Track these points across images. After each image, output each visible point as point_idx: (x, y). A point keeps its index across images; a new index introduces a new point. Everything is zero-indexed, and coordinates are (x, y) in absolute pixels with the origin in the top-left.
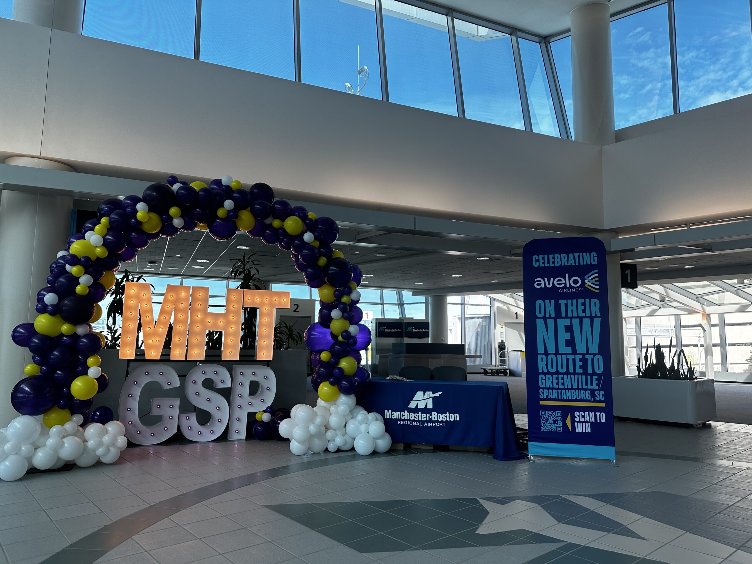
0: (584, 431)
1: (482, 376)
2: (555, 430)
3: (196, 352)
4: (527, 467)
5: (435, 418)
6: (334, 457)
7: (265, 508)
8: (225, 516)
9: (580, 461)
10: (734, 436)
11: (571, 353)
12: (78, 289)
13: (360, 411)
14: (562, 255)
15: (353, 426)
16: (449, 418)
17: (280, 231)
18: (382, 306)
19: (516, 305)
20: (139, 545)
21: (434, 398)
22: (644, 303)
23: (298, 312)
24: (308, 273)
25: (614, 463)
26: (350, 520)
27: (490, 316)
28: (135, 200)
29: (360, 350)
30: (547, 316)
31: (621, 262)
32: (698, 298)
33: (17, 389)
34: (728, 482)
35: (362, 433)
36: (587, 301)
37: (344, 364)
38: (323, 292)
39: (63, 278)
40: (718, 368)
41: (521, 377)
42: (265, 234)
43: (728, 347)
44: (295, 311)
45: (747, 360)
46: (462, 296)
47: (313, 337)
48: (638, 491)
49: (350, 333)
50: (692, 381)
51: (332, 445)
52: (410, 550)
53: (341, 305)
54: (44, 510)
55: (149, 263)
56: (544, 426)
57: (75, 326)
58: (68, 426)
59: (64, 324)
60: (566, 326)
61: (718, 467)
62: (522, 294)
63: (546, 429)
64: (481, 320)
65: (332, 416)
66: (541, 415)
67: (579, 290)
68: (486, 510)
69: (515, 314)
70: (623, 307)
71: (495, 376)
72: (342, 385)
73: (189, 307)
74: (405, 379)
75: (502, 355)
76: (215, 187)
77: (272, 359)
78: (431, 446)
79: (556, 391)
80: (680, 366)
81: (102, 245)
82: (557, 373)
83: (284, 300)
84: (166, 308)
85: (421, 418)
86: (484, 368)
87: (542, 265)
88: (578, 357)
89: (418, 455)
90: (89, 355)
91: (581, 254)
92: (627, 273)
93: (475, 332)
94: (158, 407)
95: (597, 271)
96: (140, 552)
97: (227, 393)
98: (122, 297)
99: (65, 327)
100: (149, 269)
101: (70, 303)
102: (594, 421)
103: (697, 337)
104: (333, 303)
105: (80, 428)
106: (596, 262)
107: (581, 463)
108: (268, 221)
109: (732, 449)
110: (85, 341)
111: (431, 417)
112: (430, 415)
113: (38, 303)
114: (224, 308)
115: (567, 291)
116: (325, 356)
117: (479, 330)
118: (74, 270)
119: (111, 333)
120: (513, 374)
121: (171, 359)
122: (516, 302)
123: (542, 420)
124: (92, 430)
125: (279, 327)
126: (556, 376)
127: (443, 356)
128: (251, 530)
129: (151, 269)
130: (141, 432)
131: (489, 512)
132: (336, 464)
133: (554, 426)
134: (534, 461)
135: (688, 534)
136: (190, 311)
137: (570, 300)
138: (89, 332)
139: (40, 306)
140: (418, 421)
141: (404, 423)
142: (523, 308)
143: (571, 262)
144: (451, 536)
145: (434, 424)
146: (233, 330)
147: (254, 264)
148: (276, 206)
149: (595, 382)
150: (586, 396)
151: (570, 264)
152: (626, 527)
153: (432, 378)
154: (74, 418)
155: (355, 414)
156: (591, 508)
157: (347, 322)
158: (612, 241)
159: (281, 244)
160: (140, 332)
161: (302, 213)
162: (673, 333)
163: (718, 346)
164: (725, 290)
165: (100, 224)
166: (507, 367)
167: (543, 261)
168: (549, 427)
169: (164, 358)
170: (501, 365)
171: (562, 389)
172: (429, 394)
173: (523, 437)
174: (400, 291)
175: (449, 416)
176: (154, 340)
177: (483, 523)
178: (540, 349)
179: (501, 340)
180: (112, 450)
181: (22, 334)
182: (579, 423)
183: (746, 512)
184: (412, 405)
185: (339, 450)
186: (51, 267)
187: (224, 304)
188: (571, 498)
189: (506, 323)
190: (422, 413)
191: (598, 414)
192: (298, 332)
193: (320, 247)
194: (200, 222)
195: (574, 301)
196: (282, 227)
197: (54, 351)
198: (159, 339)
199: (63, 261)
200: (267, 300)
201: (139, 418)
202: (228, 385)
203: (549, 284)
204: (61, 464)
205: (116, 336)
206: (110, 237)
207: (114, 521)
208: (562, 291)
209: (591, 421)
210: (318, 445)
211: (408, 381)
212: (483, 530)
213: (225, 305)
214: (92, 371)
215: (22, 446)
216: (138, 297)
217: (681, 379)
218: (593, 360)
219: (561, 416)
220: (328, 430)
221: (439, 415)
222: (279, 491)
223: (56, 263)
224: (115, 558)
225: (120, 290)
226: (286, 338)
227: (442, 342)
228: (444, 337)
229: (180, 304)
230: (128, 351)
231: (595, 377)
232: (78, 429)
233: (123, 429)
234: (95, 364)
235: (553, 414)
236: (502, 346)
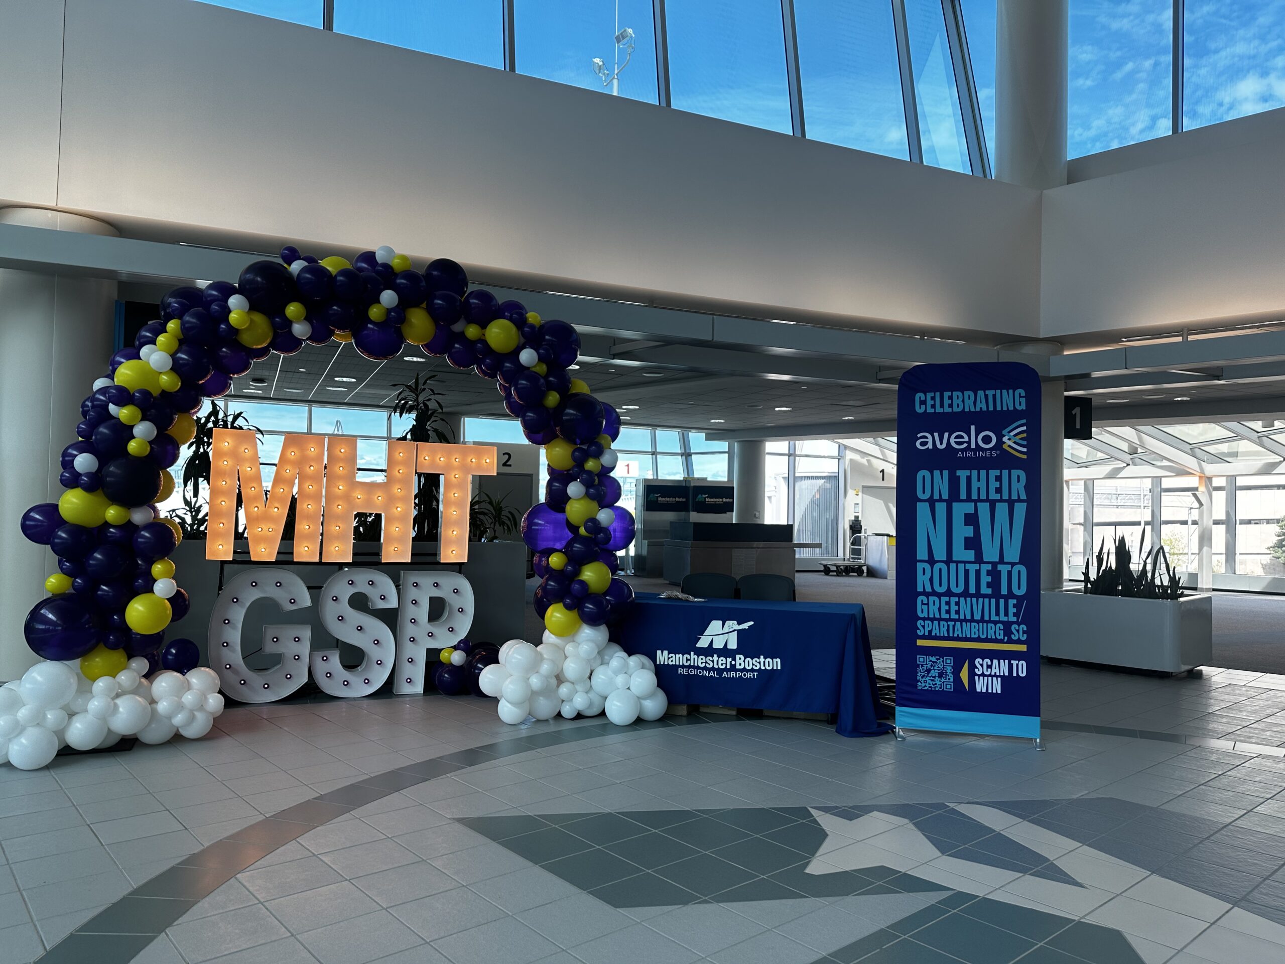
0: (990, 691)
1: (821, 577)
2: (941, 688)
3: (337, 549)
4: (891, 749)
5: (740, 664)
6: (572, 729)
7: (456, 824)
8: (391, 838)
9: (982, 740)
10: (1240, 695)
11: (974, 560)
12: (131, 447)
13: (615, 653)
14: (965, 392)
15: (603, 677)
16: (764, 665)
17: (479, 345)
18: (654, 456)
19: (882, 458)
20: (249, 891)
21: (739, 631)
22: (1100, 455)
23: (510, 466)
24: (528, 420)
25: (1038, 744)
26: (598, 847)
27: (837, 475)
28: (226, 291)
29: (616, 551)
30: (934, 498)
31: (1066, 394)
32: (1193, 449)
33: (35, 615)
34: (1225, 780)
35: (618, 689)
36: (1005, 473)
37: (589, 574)
38: (554, 453)
39: (106, 428)
40: (1219, 562)
41: (886, 578)
42: (453, 350)
43: (1238, 525)
44: (505, 464)
45: (1268, 548)
46: (791, 442)
47: (537, 527)
48: (1075, 797)
49: (599, 523)
50: (1175, 601)
51: (568, 707)
52: (695, 903)
53: (584, 475)
54: (89, 825)
55: (252, 381)
56: (923, 682)
57: (129, 509)
58: (124, 677)
59: (109, 506)
60: (967, 516)
61: (1209, 752)
62: (895, 439)
63: (925, 686)
64: (822, 481)
65: (568, 660)
66: (918, 663)
67: (991, 454)
68: (823, 829)
69: (881, 472)
70: (1065, 461)
71: (842, 576)
72: (586, 609)
73: (324, 472)
74: (691, 598)
75: (856, 542)
76: (364, 265)
77: (466, 561)
78: (733, 710)
79: (945, 623)
80: (1157, 574)
81: (171, 369)
82: (949, 593)
83: (486, 460)
84: (284, 473)
85: (718, 664)
86: (824, 563)
87: (930, 410)
88: (985, 568)
89: (712, 725)
90: (154, 559)
91: (998, 392)
92: (1076, 414)
93: (813, 502)
94: (275, 640)
95: (1024, 421)
96: (251, 903)
97: (390, 618)
98: (208, 450)
99: (112, 512)
100: (253, 391)
101: (119, 472)
102: (1006, 674)
103: (1187, 509)
104: (571, 472)
105: (143, 680)
106: (1023, 407)
107: (982, 744)
108: (457, 327)
109: (1235, 720)
110: (147, 534)
111: (733, 663)
112: (732, 660)
113: (63, 471)
114: (384, 473)
115: (971, 455)
116: (556, 561)
117: (817, 496)
118: (123, 413)
119: (191, 512)
120: (872, 573)
121: (295, 560)
122: (883, 453)
123: (920, 671)
124: (163, 684)
125: (478, 502)
126: (947, 599)
127: (755, 544)
128: (433, 865)
129: (256, 391)
130: (247, 681)
131: (828, 832)
132: (575, 742)
133: (940, 681)
134: (904, 739)
135: (1155, 877)
136: (325, 478)
137: (977, 471)
138: (154, 518)
139: (67, 475)
140: (713, 669)
141: (688, 672)
142: (896, 463)
143: (981, 405)
144: (764, 877)
145: (739, 674)
146: (400, 512)
147: (434, 394)
148: (471, 301)
149: (1012, 610)
150: (995, 632)
151: (978, 409)
152: (1052, 863)
153: (737, 595)
154: (134, 665)
155: (606, 657)
156: (997, 828)
157: (595, 505)
158: (1053, 359)
159: (479, 367)
160: (240, 508)
161: (516, 313)
162: (1147, 502)
163: (1223, 524)
164: (1240, 436)
165: (166, 332)
166: (863, 562)
167: (932, 402)
168: (931, 682)
169: (283, 558)
170: (852, 558)
171: (955, 620)
172: (731, 625)
173: (887, 694)
174: (685, 433)
175: (764, 662)
176: (265, 529)
177: (818, 854)
178: (922, 553)
179: (855, 516)
180: (199, 716)
181: (39, 523)
182: (981, 678)
183: (1252, 838)
184: (703, 643)
185: (579, 716)
186: (83, 405)
187: (384, 468)
188: (963, 809)
189: (863, 487)
190: (719, 657)
191: (1014, 662)
192: (510, 512)
193: (549, 374)
194: (340, 328)
195: (983, 473)
196: (483, 338)
197: (94, 553)
198: (274, 527)
199: (104, 397)
200: (457, 460)
201: (243, 658)
202: (393, 603)
203: (941, 444)
204: (112, 741)
205: (200, 516)
206: (183, 356)
207: (205, 847)
208: (963, 455)
209: (1002, 674)
210: (545, 708)
211: (696, 602)
212: (818, 866)
213: (386, 468)
214: (161, 586)
215: (46, 712)
216: (234, 454)
217: (1156, 596)
218: (1010, 573)
219: (952, 665)
220: (563, 682)
221: (747, 659)
222: (479, 792)
223: (93, 399)
224: (209, 915)
225: (204, 437)
226: (490, 521)
227: (755, 519)
228: (759, 512)
229: (308, 468)
230: (221, 547)
231: (1012, 602)
232: (140, 682)
233: (217, 681)
234: (166, 575)
235: (938, 662)
236: (856, 527)
